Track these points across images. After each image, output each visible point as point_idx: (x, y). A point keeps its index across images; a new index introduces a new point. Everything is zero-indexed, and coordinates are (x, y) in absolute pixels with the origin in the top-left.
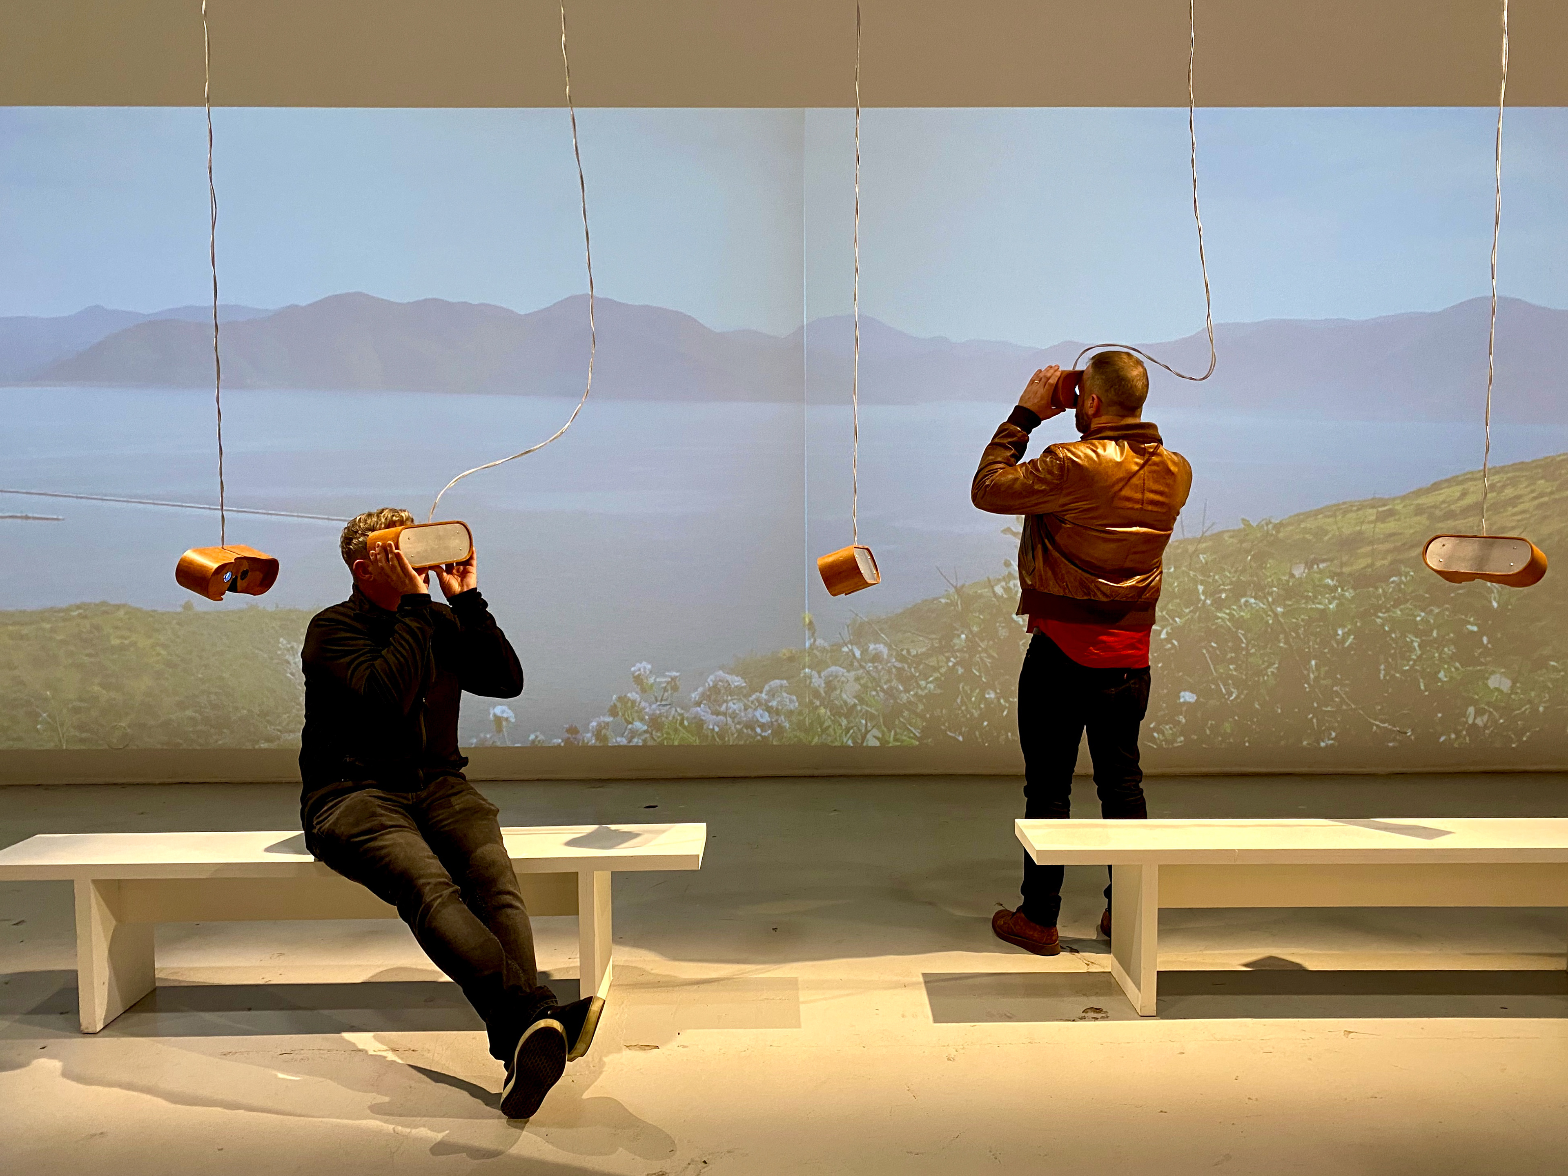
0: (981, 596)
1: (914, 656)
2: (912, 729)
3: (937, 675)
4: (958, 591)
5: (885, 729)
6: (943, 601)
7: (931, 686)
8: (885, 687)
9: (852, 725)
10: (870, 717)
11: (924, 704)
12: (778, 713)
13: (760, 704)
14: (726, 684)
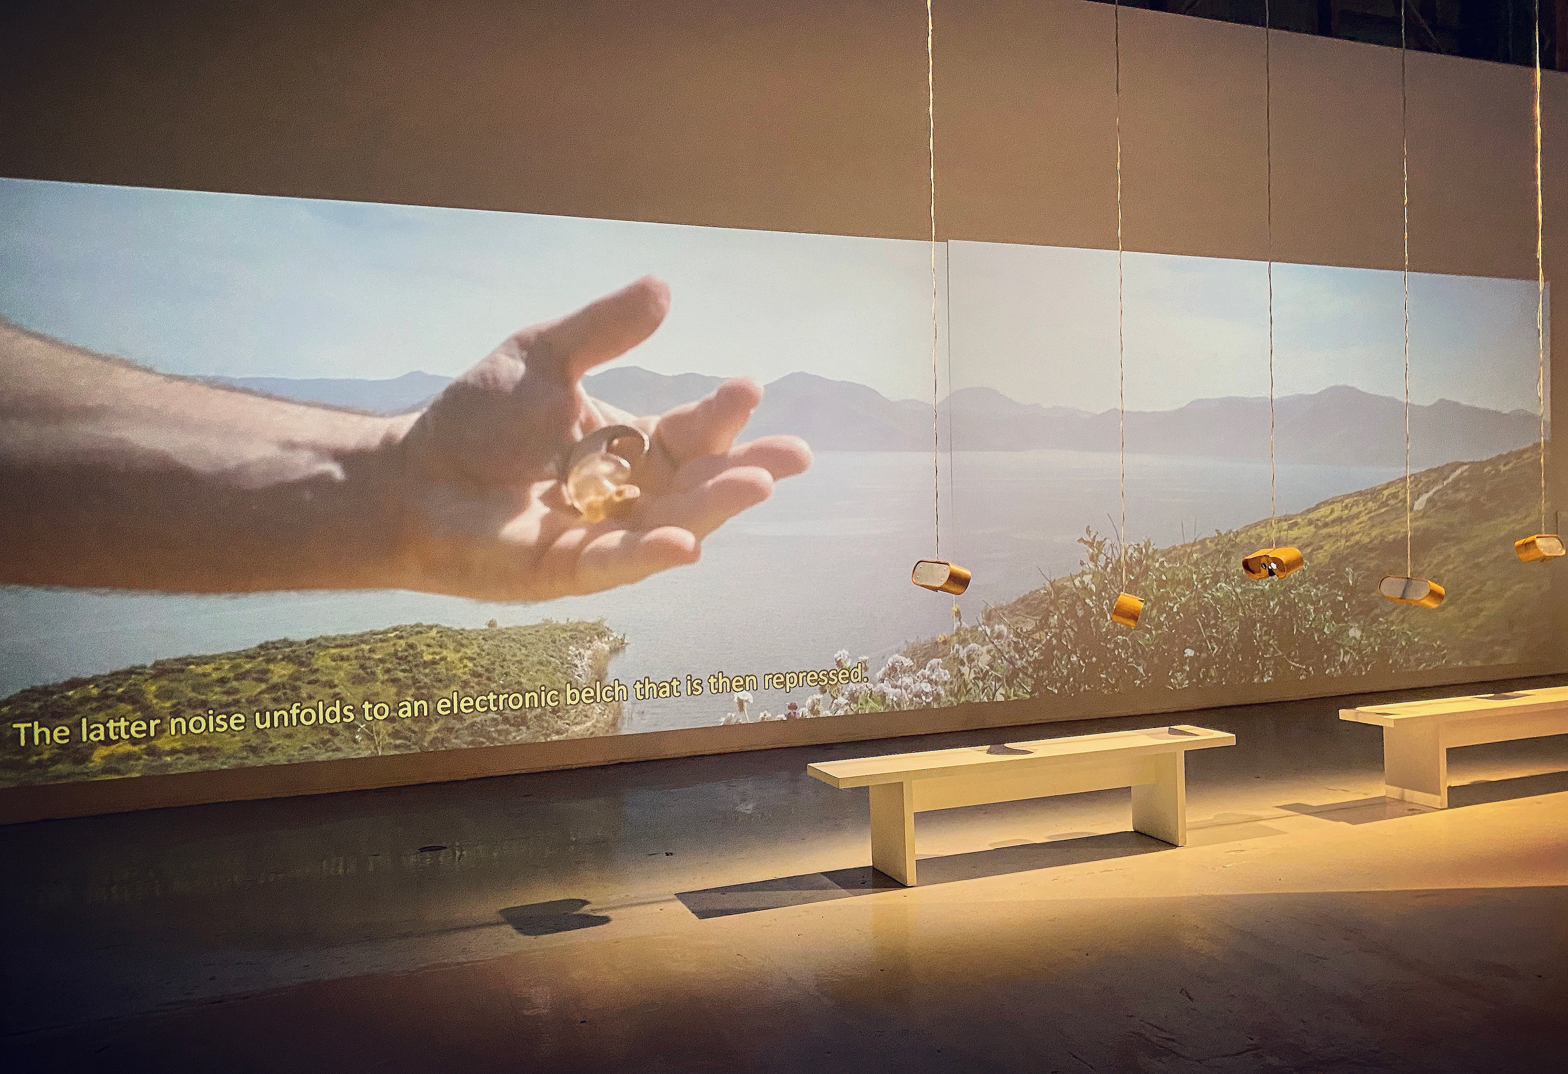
0: (1066, 587)
1: (1025, 633)
2: (1025, 686)
3: (1040, 646)
4: (1052, 584)
5: (1008, 688)
6: (1042, 591)
7: (1036, 654)
8: (1007, 656)
9: (985, 686)
10: (998, 679)
11: (1032, 668)
12: (936, 683)
13: (924, 678)
14: (900, 664)
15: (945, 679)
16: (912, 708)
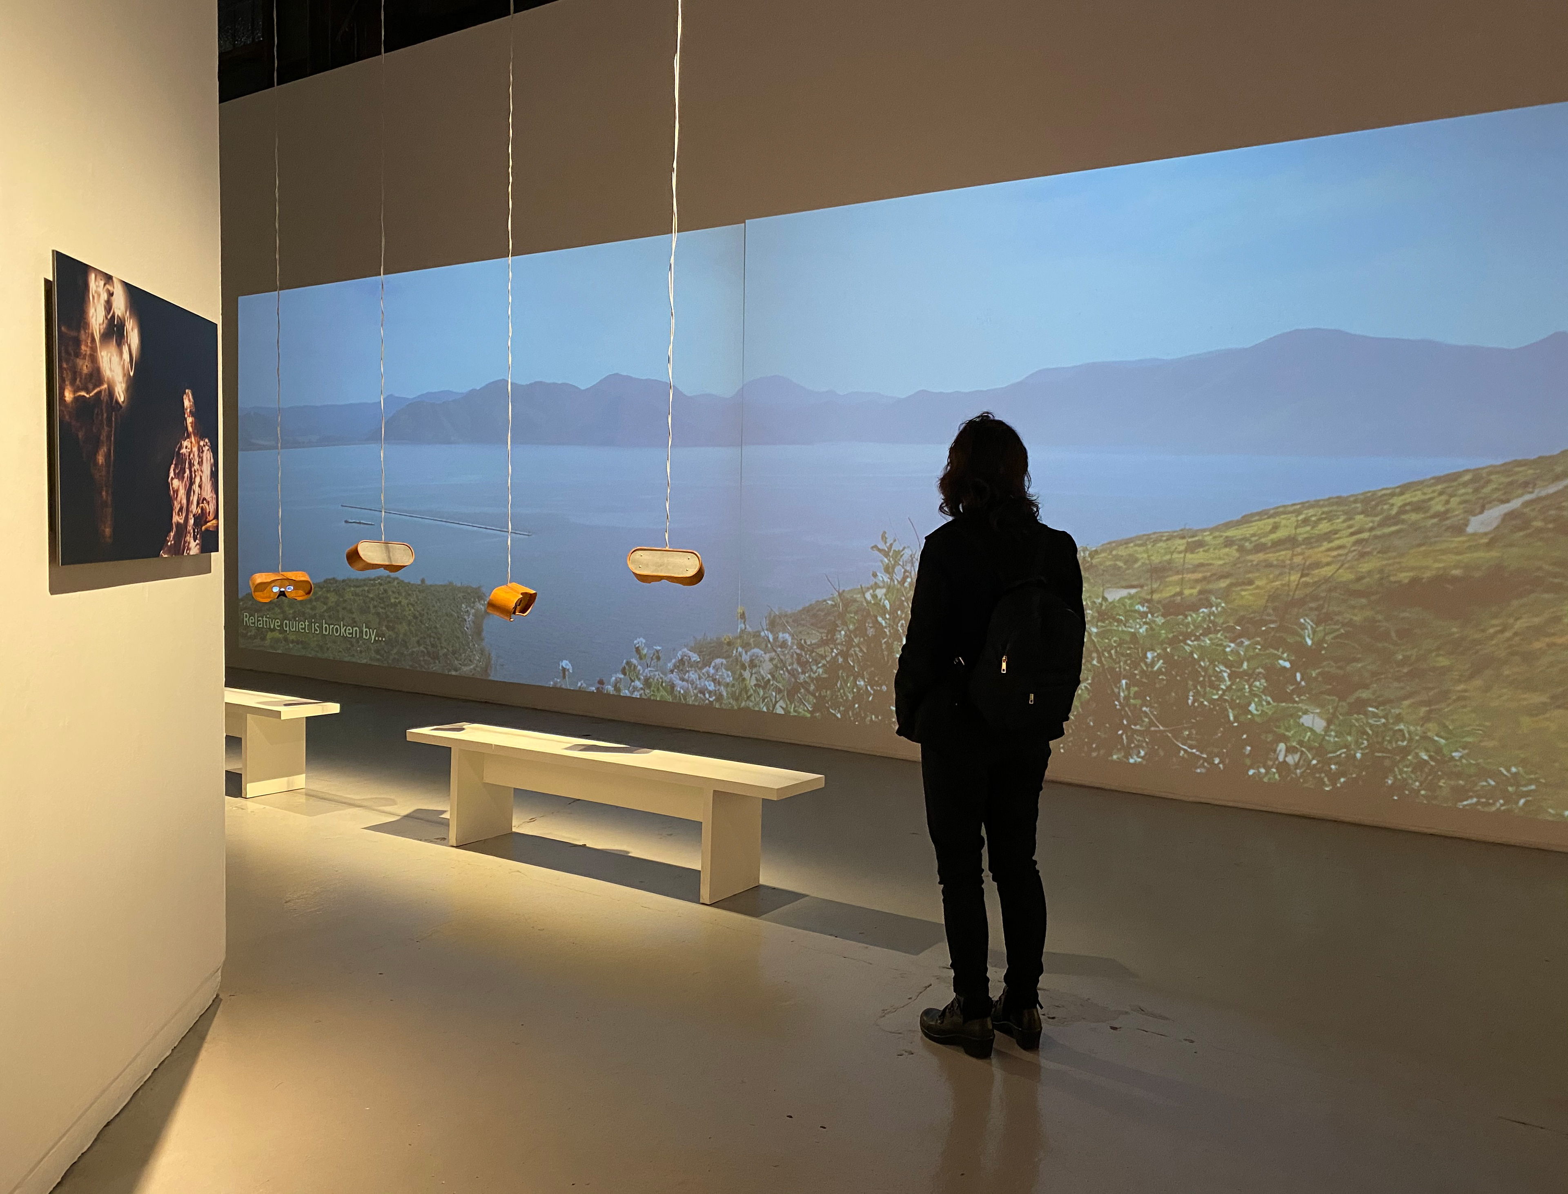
0: (855, 601)
1: (809, 645)
2: (806, 703)
3: (824, 662)
4: (840, 595)
5: (788, 703)
6: (830, 602)
7: (820, 670)
8: (789, 668)
9: (766, 695)
10: (779, 691)
11: (814, 685)
12: (719, 684)
13: (709, 676)
14: (688, 658)
15: (728, 680)
16: (697, 704)
